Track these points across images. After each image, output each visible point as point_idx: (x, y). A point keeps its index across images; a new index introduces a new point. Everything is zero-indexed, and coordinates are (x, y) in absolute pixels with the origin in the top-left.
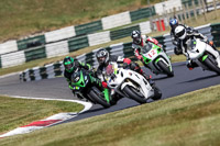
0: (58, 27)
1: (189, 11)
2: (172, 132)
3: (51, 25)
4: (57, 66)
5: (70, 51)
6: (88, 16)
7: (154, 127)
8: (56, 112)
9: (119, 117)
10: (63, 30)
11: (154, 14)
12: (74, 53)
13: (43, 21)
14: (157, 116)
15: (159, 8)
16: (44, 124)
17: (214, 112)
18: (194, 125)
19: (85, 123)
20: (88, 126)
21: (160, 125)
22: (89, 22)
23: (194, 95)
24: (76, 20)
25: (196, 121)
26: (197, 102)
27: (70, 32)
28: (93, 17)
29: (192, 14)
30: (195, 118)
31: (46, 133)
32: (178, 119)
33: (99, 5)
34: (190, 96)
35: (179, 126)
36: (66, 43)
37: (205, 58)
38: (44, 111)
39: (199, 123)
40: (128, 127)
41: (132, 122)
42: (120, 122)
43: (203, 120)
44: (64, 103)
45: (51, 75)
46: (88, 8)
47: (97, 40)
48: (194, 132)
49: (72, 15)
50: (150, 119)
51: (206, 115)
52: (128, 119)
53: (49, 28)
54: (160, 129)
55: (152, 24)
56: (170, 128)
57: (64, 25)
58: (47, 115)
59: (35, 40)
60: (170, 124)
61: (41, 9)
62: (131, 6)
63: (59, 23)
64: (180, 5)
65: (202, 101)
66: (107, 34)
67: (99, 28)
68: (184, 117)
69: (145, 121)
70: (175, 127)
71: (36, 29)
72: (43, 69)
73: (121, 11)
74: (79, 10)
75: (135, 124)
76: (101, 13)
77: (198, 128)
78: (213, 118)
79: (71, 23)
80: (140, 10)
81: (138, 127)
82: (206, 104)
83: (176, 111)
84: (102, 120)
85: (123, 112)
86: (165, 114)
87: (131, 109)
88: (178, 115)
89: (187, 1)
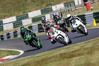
0: (8, 17)
1: (68, 9)
2: (60, 64)
3: (5, 16)
5: (14, 28)
6: (22, 12)
7: (52, 62)
8: (8, 55)
9: (36, 57)
10: (11, 18)
11: (52, 11)
12: (16, 29)
13: (2, 14)
14: (53, 57)
15: (54, 8)
16: (3, 60)
17: (79, 55)
19: (21, 60)
21: (55, 61)
22: (22, 14)
23: (70, 47)
24: (17, 13)
25: (71, 59)
26: (71, 50)
27: (14, 19)
28: (24, 12)
29: (69, 11)
30: (70, 57)
31: (3, 65)
32: (62, 58)
33: (27, 7)
35: (63, 61)
36: (12, 24)
38: (2, 55)
39: (72, 60)
41: (42, 59)
42: (36, 59)
43: (74, 58)
44: (11, 51)
45: (6, 39)
46: (22, 8)
47: (26, 23)
48: (70, 64)
49: (15, 11)
50: (50, 58)
51: (75, 56)
52: (40, 58)
53: (5, 17)
54: (55, 63)
55: (51, 15)
56: (59, 62)
57: (11, 16)
58: (4, 56)
60: (59, 60)
61: (1, 9)
62: (41, 7)
63: (9, 15)
64: (63, 7)
65: (73, 50)
66: (31, 20)
67: (27, 17)
68: (65, 57)
69: (48, 59)
70: (61, 62)
72: (2, 36)
73: (37, 9)
74: (18, 9)
75: (43, 60)
76: (28, 10)
77: (72, 62)
78: (78, 58)
79: (14, 15)
80: (45, 9)
81: (45, 62)
82: (75, 51)
83: (62, 54)
84: (29, 58)
85: (38, 55)
86: (57, 56)
87: (41, 54)
88: (63, 56)
89: (66, 5)
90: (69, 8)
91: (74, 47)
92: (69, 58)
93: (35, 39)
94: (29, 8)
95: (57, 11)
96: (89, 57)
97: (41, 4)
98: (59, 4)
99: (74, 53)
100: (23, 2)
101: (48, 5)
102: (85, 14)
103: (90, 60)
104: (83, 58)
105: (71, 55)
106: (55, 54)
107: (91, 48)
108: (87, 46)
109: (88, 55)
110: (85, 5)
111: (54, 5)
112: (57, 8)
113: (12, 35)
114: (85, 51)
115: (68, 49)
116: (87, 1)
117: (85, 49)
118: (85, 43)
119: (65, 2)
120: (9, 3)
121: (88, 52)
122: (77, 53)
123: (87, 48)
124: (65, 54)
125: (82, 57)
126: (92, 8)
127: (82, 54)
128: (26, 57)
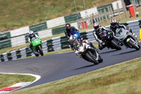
0: (18, 27)
1: (102, 15)
3: (14, 26)
4: (18, 52)
5: (26, 42)
6: (38, 20)
7: (80, 91)
8: (17, 82)
9: (58, 84)
11: (80, 18)
13: (9, 24)
14: (82, 84)
15: (83, 14)
16: (10, 89)
17: (119, 80)
19: (36, 89)
20: (38, 90)
21: (84, 89)
22: (38, 23)
23: (106, 69)
24: (30, 22)
25: (107, 87)
26: (108, 74)
27: (26, 30)
28: (41, 20)
29: (104, 18)
30: (107, 84)
32: (95, 85)
33: (45, 12)
34: (103, 71)
35: (96, 90)
36: (24, 37)
38: (10, 81)
39: (109, 88)
40: (63, 91)
41: (66, 87)
42: (59, 87)
43: (111, 86)
44: (23, 76)
45: (15, 58)
46: (38, 15)
47: (44, 35)
49: (28, 19)
50: (78, 85)
51: (114, 82)
52: (63, 86)
53: (13, 27)
54: (84, 92)
55: (79, 24)
56: (90, 91)
57: (23, 25)
58: (12, 83)
59: (4, 36)
60: (90, 89)
61: (7, 16)
63: (20, 24)
65: (111, 74)
66: (50, 31)
67: (45, 27)
68: (100, 84)
69: (74, 87)
70: (93, 90)
71: (4, 29)
72: (9, 54)
73: (59, 16)
75: (68, 88)
76: (46, 18)
77: (109, 91)
79: (27, 24)
80: (71, 15)
81: (70, 91)
82: (114, 75)
83: (94, 80)
84: (47, 86)
85: (61, 81)
86: (87, 82)
87: (65, 79)
88: (96, 83)
89: (101, 9)
90: (105, 14)
91: (112, 69)
92: (104, 85)
94: (48, 14)
95: (87, 19)
96: (133, 83)
97: (64, 9)
98: (90, 8)
99: (112, 78)
100: (39, 6)
101: (74, 10)
102: (128, 22)
103: (134, 87)
104: (125, 85)
105: (108, 81)
106: (84, 80)
107: (136, 70)
108: (130, 68)
109: (131, 81)
110: (128, 9)
113: (23, 53)
114: (128, 76)
115: (104, 72)
116: (130, 4)
117: (126, 72)
118: (127, 63)
120: (19, 8)
121: (132, 77)
122: (115, 77)
123: (131, 71)
124: (98, 79)
125: (123, 83)
126: (137, 13)
127: (123, 80)
128: (44, 84)
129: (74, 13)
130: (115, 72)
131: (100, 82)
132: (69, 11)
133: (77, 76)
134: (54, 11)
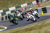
6: (6, 8)
9: (13, 30)
11: (21, 7)
12: (3, 16)
17: (35, 29)
18: (30, 32)
21: (23, 32)
23: (30, 25)
24: (3, 8)
25: (31, 31)
26: (31, 27)
28: (7, 8)
30: (30, 30)
32: (26, 31)
33: (8, 5)
34: (29, 26)
35: (27, 32)
36: (1, 14)
37: (36, 15)
40: (15, 32)
41: (16, 31)
42: (13, 31)
43: (32, 31)
44: (1, 27)
50: (20, 31)
51: (33, 30)
60: (25, 32)
62: (15, 5)
65: (32, 27)
68: (28, 30)
73: (13, 6)
74: (4, 6)
75: (17, 32)
76: (9, 7)
78: (34, 30)
82: (33, 27)
83: (26, 29)
85: (14, 29)
86: (23, 30)
87: (16, 28)
89: (28, 4)
90: (30, 6)
91: (32, 25)
92: (29, 31)
93: (15, 20)
94: (9, 6)
95: (23, 7)
96: (40, 30)
98: (24, 4)
100: (6, 3)
101: (19, 4)
102: (38, 9)
103: (40, 32)
104: (37, 31)
105: (31, 29)
107: (41, 26)
110: (38, 4)
111: (22, 4)
112: (24, 6)
113: (1, 19)
114: (38, 27)
118: (38, 23)
119: (27, 3)
122: (33, 28)
123: (39, 26)
124: (27, 29)
125: (36, 30)
126: (41, 5)
127: (36, 29)
128: (8, 30)
129: (19, 5)
130: (33, 26)
131: (28, 29)
132: (17, 4)
133: (20, 27)
134: (12, 5)
